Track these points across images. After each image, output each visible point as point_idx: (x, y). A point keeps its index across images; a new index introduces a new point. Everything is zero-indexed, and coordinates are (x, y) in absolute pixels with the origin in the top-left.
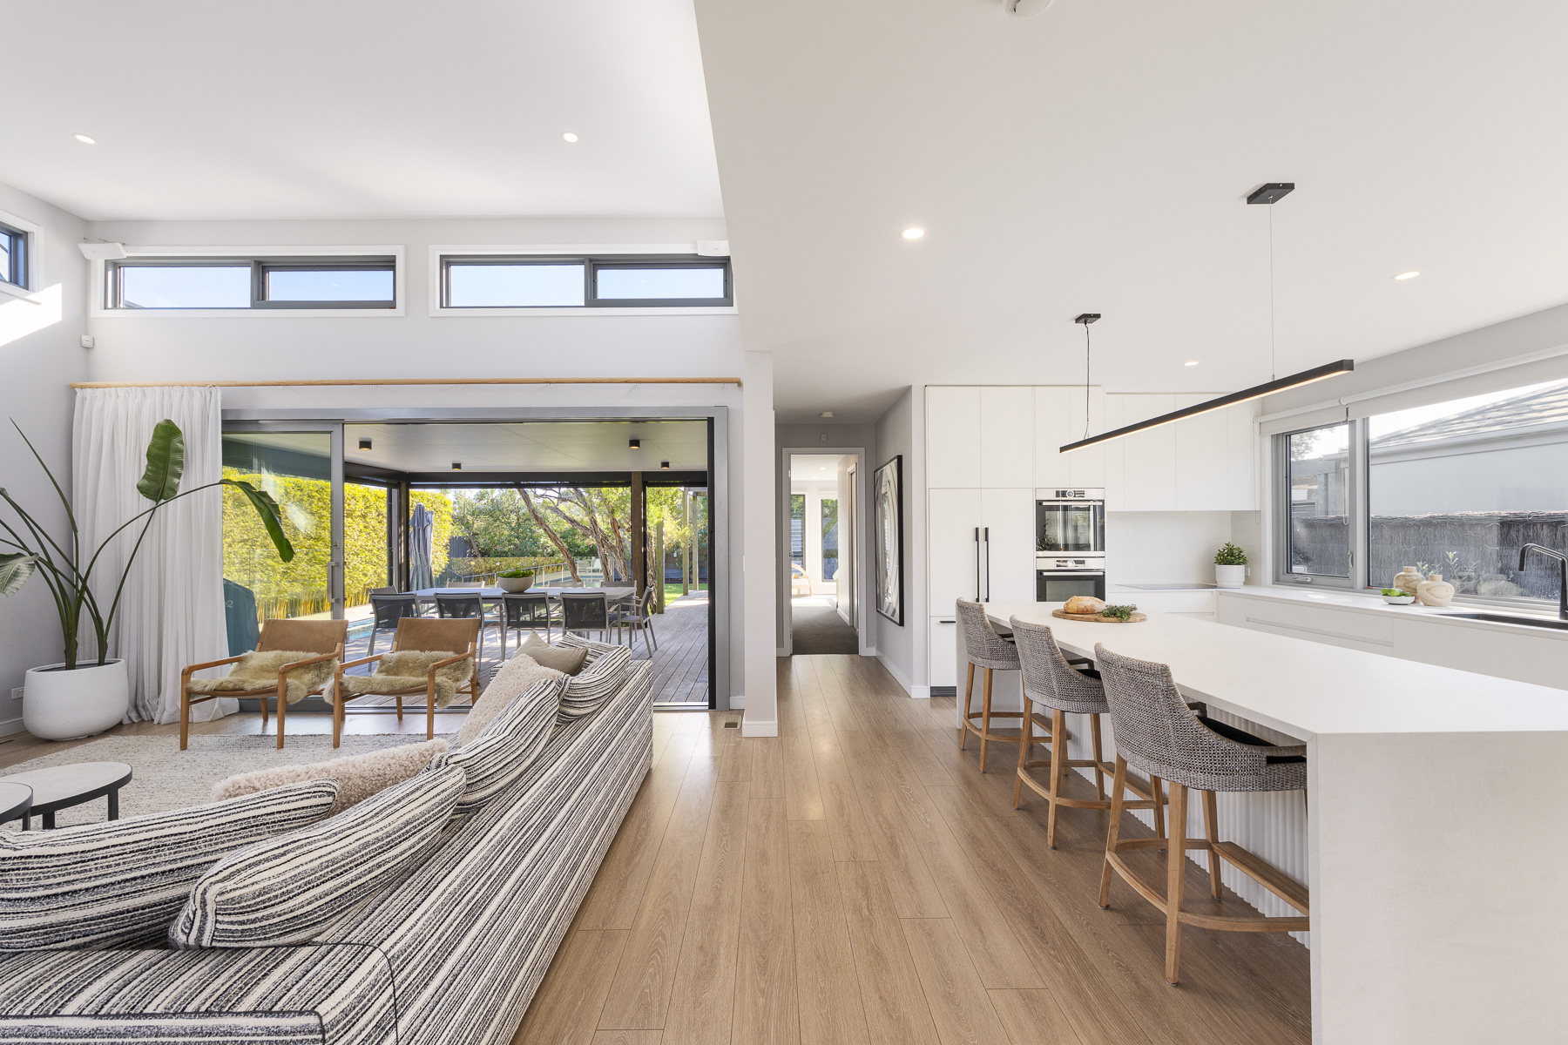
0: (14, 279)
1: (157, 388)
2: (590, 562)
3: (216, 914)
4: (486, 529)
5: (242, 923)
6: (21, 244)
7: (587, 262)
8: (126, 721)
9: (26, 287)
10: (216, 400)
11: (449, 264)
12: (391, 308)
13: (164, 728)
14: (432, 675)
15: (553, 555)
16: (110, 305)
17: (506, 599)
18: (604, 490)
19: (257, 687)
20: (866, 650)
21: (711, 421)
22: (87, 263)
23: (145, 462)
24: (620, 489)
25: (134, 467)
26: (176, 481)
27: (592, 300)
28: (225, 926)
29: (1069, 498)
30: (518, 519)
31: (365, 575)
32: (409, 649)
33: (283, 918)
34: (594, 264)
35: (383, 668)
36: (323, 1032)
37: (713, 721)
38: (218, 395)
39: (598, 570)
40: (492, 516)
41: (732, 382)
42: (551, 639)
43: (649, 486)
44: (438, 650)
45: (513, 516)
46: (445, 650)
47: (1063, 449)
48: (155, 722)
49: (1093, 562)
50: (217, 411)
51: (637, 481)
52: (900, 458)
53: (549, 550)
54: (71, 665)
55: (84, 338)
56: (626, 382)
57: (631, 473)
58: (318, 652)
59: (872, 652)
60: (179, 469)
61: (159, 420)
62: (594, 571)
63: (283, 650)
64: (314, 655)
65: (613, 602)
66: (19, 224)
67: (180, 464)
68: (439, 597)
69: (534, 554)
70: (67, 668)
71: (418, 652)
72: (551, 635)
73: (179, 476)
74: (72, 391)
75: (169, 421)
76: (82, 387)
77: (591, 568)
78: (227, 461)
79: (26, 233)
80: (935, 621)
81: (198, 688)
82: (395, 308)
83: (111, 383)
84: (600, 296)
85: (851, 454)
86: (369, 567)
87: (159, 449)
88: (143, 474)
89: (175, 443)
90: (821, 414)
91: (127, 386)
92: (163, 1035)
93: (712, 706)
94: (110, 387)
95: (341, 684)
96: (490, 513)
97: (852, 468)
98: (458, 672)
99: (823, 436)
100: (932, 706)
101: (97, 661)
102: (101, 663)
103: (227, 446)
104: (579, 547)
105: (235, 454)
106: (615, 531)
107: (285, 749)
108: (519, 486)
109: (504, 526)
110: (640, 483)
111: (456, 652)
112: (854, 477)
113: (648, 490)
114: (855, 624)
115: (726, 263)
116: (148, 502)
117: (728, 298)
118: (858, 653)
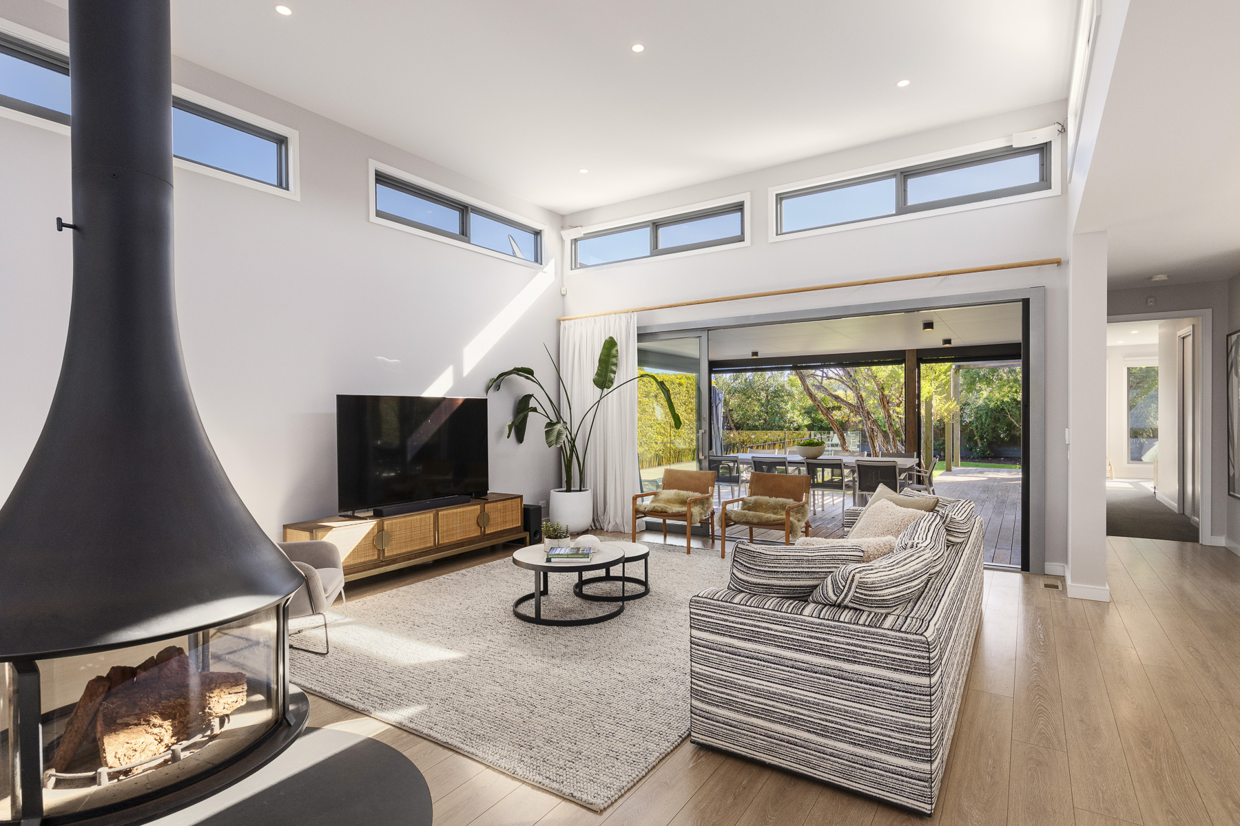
0: (536, 261)
1: (602, 316)
2: (828, 437)
3: (857, 588)
4: (739, 406)
5: (865, 595)
6: (539, 237)
7: (899, 174)
8: (590, 528)
9: (541, 264)
10: (634, 322)
11: (782, 199)
12: (740, 241)
13: (610, 534)
14: (788, 514)
15: (797, 429)
16: (573, 267)
17: (807, 463)
18: (874, 368)
19: (674, 511)
20: (1209, 539)
21: (1026, 303)
22: (562, 241)
23: (597, 364)
24: (890, 367)
25: (590, 368)
26: (612, 375)
27: (903, 207)
28: (858, 595)
30: (767, 396)
31: (656, 443)
32: (761, 495)
33: (880, 598)
34: (905, 175)
35: (745, 507)
36: (928, 644)
37: (1027, 581)
38: (635, 316)
39: (837, 445)
40: (745, 394)
41: (1052, 263)
42: (825, 502)
43: (922, 363)
44: (782, 497)
45: (763, 394)
46: (787, 498)
48: (605, 530)
50: (634, 328)
51: (911, 359)
53: (795, 425)
54: (569, 490)
55: (563, 289)
56: (939, 275)
57: (905, 350)
58: (700, 493)
59: (1217, 541)
60: (614, 368)
61: (607, 338)
62: (832, 445)
63: (679, 489)
64: (698, 495)
65: (902, 471)
66: (538, 227)
67: (616, 365)
68: (755, 459)
69: (781, 428)
70: (566, 491)
71: (767, 498)
72: (825, 498)
73: (614, 373)
74: (559, 322)
75: (611, 338)
76: (564, 320)
77: (830, 443)
78: (641, 362)
79: (541, 231)
81: (642, 509)
82: (743, 240)
83: (577, 316)
84: (910, 203)
85: (1186, 317)
86: (659, 437)
87: (605, 356)
88: (595, 372)
89: (614, 352)
90: (1151, 278)
91: (586, 317)
92: (852, 631)
93: (1025, 567)
94: (578, 318)
95: (726, 514)
96: (744, 392)
97: (1186, 329)
98: (799, 515)
99: (1150, 300)
101: (578, 489)
102: (580, 490)
103: (641, 352)
104: (822, 422)
105: (644, 357)
106: (884, 406)
107: (692, 555)
108: (795, 368)
109: (755, 403)
110: (914, 360)
111: (795, 500)
112: (1189, 341)
113: (923, 366)
114: (1188, 512)
115: (1043, 149)
116: (598, 390)
117: (1045, 181)
118: (1198, 542)
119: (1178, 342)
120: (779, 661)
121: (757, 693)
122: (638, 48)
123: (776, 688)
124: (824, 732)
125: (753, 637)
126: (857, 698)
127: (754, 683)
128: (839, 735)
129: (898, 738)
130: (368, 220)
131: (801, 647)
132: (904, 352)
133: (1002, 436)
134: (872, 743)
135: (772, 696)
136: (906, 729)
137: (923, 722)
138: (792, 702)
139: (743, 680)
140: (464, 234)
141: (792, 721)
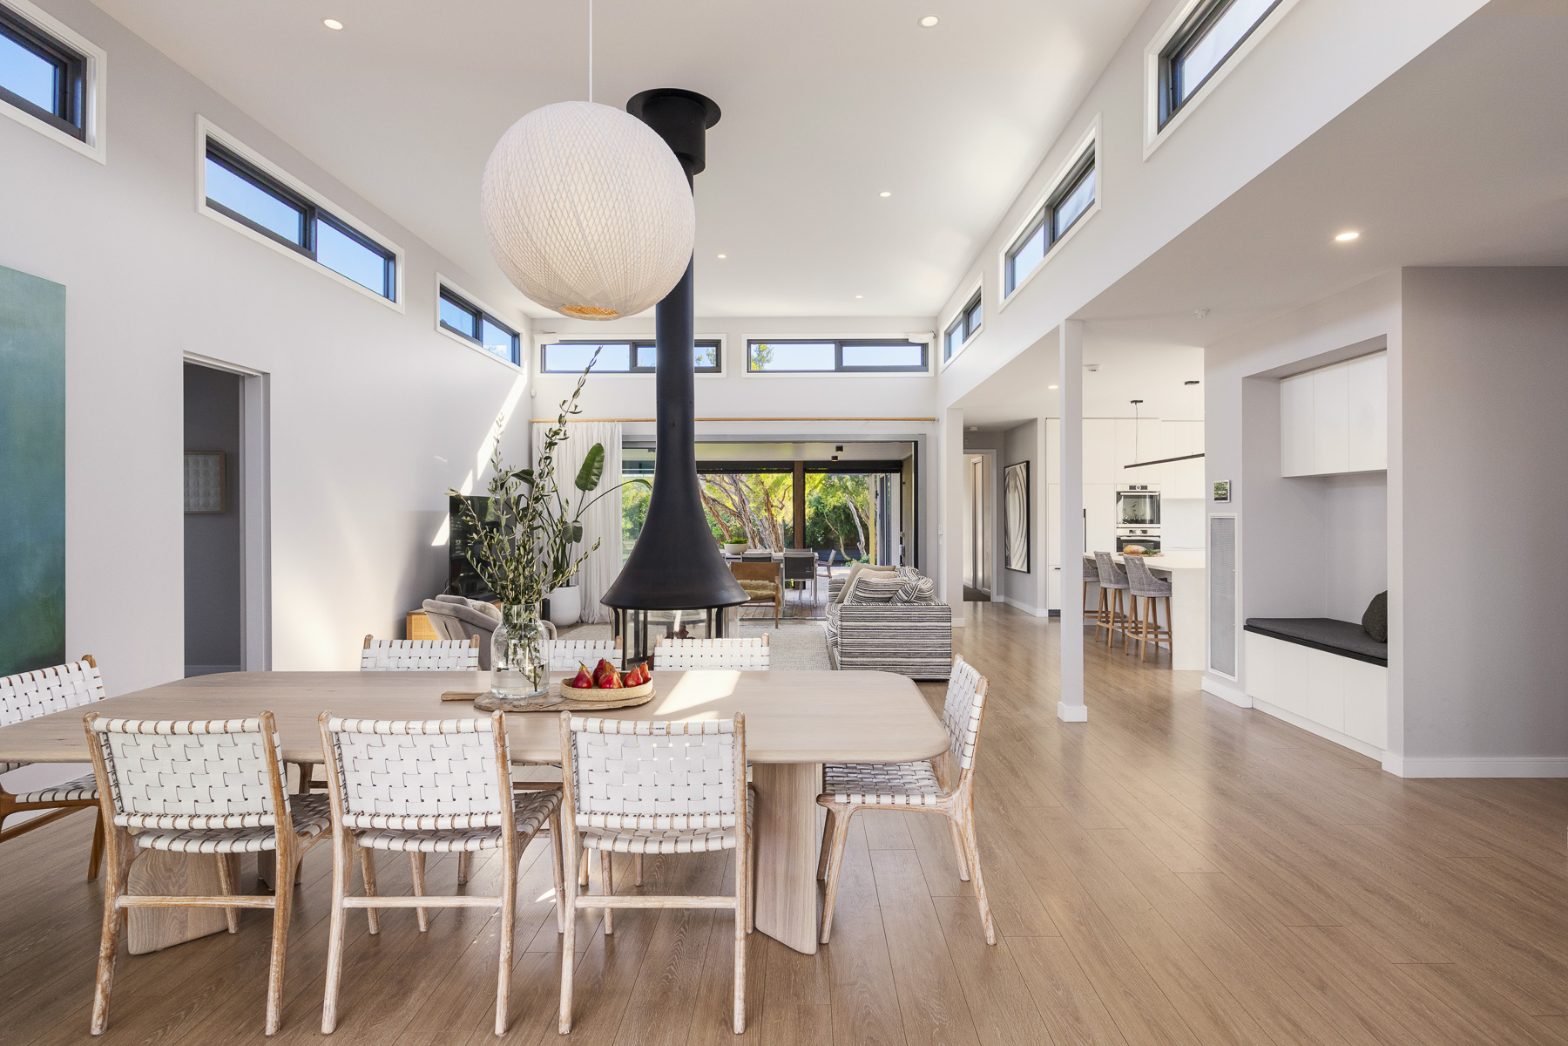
0: (514, 361)
1: (584, 423)
5: (921, 595)
6: (516, 340)
7: (836, 343)
8: (579, 621)
9: (519, 365)
10: (618, 430)
11: (751, 343)
12: (716, 372)
16: (543, 370)
20: (997, 598)
21: (916, 443)
22: (533, 343)
23: (581, 467)
24: (780, 475)
26: (596, 479)
27: (840, 368)
28: (918, 595)
29: (1137, 490)
34: (841, 344)
38: (621, 426)
41: (931, 421)
43: (810, 473)
44: (760, 580)
47: (1126, 467)
49: (1153, 531)
50: (619, 435)
51: (799, 469)
52: (1028, 463)
55: (532, 391)
56: (864, 420)
57: (795, 461)
59: (1001, 599)
60: (598, 472)
61: (595, 444)
67: (599, 469)
73: (598, 477)
74: (531, 424)
75: (599, 445)
76: (537, 422)
79: (518, 333)
80: (1051, 568)
82: (718, 372)
83: (556, 419)
84: (844, 364)
85: (986, 454)
87: (590, 460)
88: (577, 475)
89: (599, 458)
92: (920, 609)
94: (556, 422)
97: (977, 459)
100: (1050, 621)
102: (569, 587)
103: (626, 459)
106: (769, 510)
110: (803, 470)
112: (979, 466)
113: (807, 475)
114: (979, 586)
115: (924, 346)
116: (581, 492)
117: (924, 366)
118: (990, 601)
119: (972, 465)
120: (889, 628)
121: (878, 646)
122: (722, 256)
123: (889, 641)
124: (909, 656)
125: (876, 619)
126: (923, 637)
127: (876, 641)
128: (916, 655)
129: (940, 650)
130: (435, 329)
131: (899, 619)
132: (793, 462)
133: (819, 540)
134: (930, 655)
135: (885, 645)
136: (943, 645)
137: (948, 641)
138: (895, 645)
139: (871, 641)
140: (477, 336)
141: (895, 655)
